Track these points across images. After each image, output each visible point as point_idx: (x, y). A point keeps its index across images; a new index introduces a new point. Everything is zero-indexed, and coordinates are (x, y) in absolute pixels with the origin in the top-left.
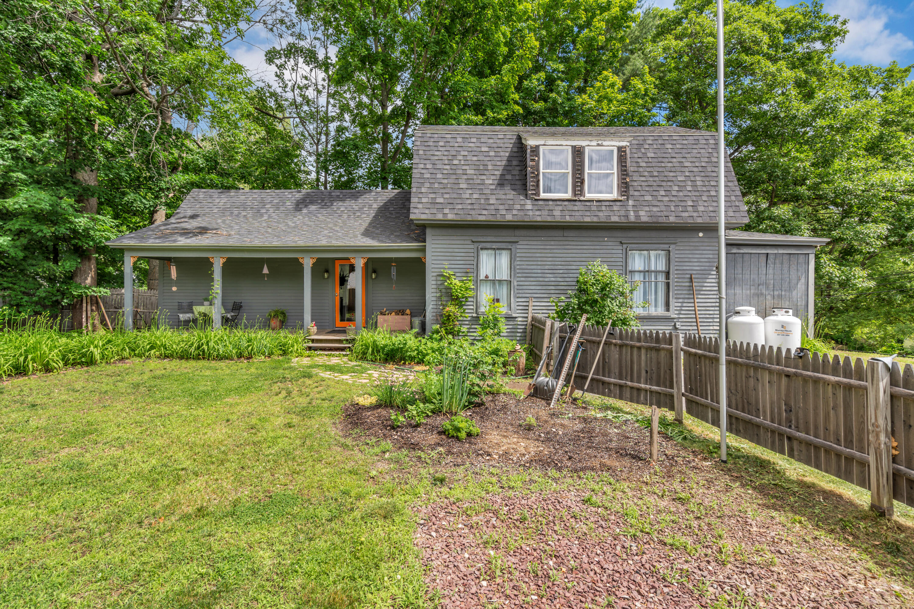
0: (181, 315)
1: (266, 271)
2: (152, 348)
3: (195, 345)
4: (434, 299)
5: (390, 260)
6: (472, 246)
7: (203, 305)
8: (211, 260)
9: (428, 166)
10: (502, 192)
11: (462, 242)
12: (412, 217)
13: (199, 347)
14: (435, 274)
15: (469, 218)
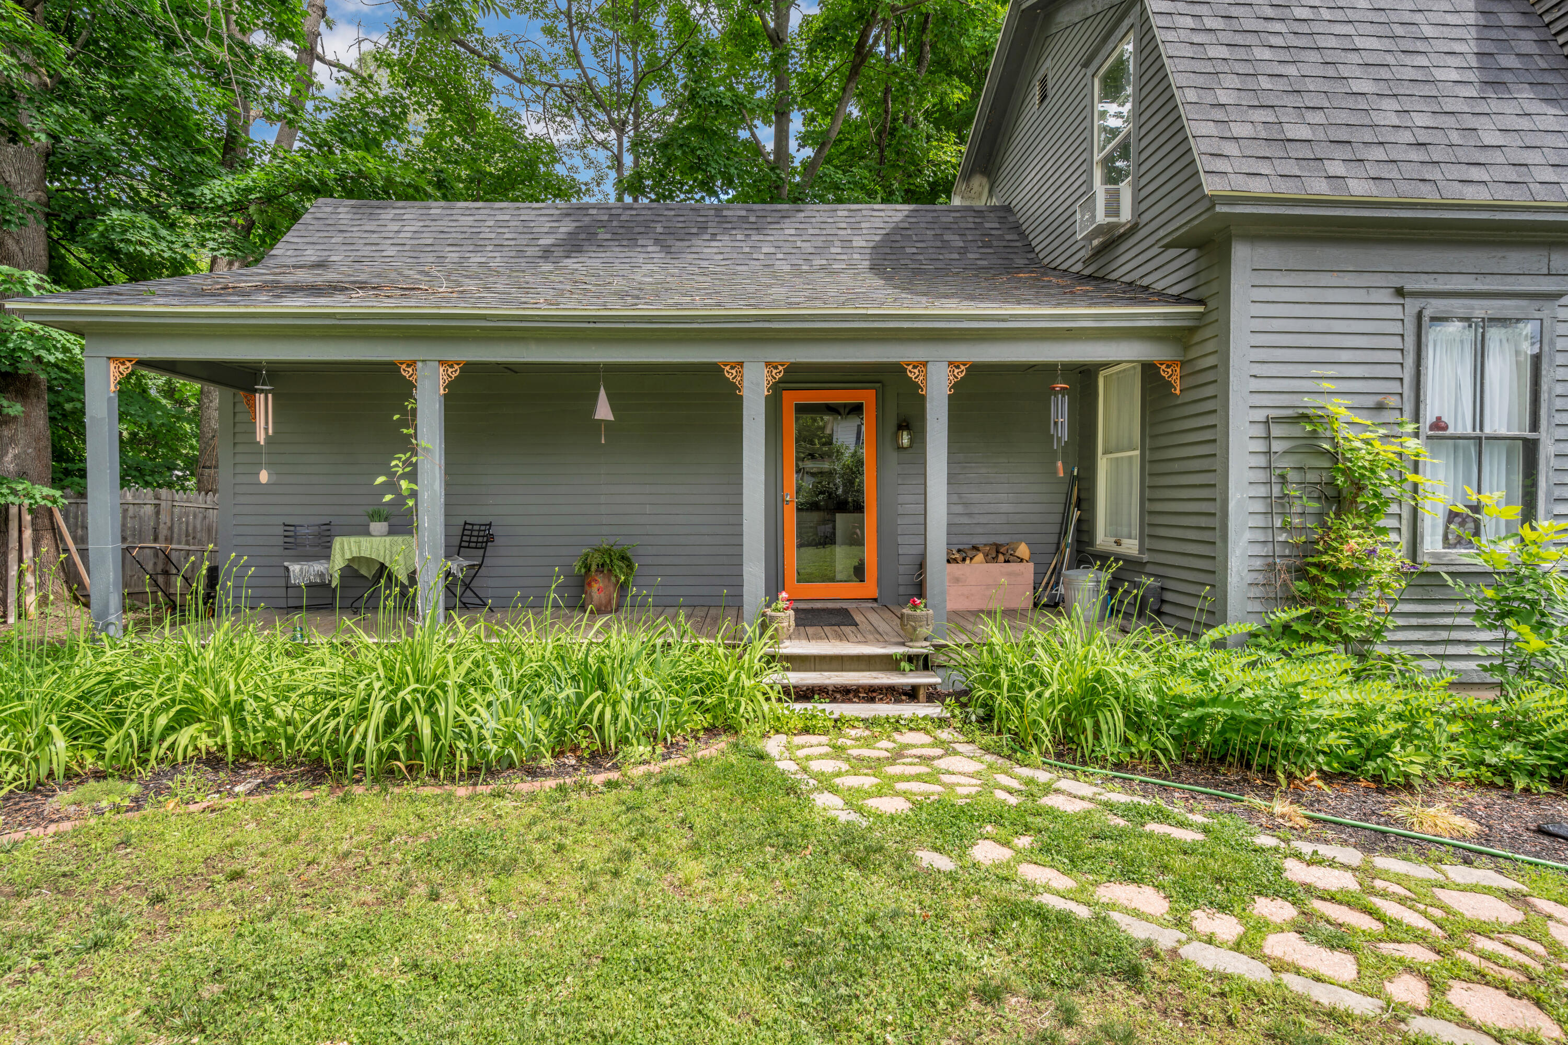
0: (295, 568)
1: (603, 411)
2: (184, 718)
3: (378, 714)
4: (1259, 507)
5: (1047, 370)
6: (1396, 312)
7: (368, 533)
8: (406, 372)
9: (1209, 23)
10: (1509, 107)
11: (1360, 296)
12: (1211, 186)
13: (390, 723)
14: (1260, 415)
15: (1429, 194)
